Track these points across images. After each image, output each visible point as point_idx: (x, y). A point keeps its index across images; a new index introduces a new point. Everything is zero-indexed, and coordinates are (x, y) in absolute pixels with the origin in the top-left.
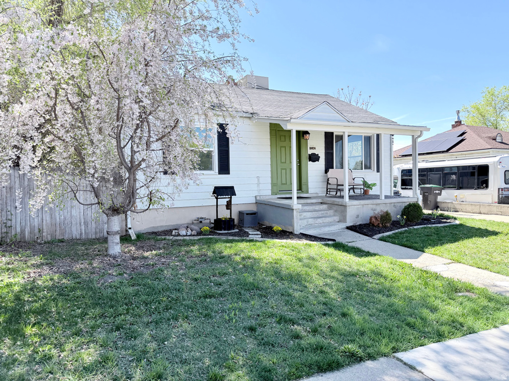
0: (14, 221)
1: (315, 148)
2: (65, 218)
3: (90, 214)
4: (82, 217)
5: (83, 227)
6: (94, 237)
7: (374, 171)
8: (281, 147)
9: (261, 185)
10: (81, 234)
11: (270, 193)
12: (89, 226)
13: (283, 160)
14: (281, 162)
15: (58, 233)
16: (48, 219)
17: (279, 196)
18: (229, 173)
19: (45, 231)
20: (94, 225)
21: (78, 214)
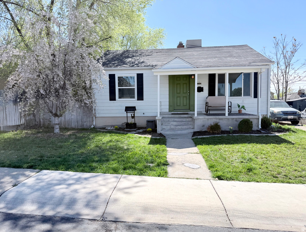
0: (52, 119)
1: (201, 84)
2: (69, 119)
3: (79, 118)
4: (76, 119)
5: (76, 123)
6: (80, 128)
7: (252, 97)
8: (177, 84)
9: (162, 106)
10: (75, 126)
11: (167, 110)
12: (79, 123)
13: (178, 92)
14: (177, 93)
15: (67, 125)
16: (63, 119)
17: (173, 113)
18: (143, 100)
19: (62, 124)
20: (80, 123)
21: (74, 117)
